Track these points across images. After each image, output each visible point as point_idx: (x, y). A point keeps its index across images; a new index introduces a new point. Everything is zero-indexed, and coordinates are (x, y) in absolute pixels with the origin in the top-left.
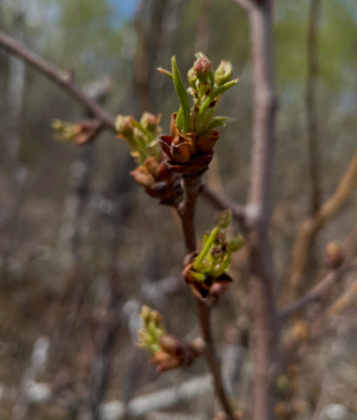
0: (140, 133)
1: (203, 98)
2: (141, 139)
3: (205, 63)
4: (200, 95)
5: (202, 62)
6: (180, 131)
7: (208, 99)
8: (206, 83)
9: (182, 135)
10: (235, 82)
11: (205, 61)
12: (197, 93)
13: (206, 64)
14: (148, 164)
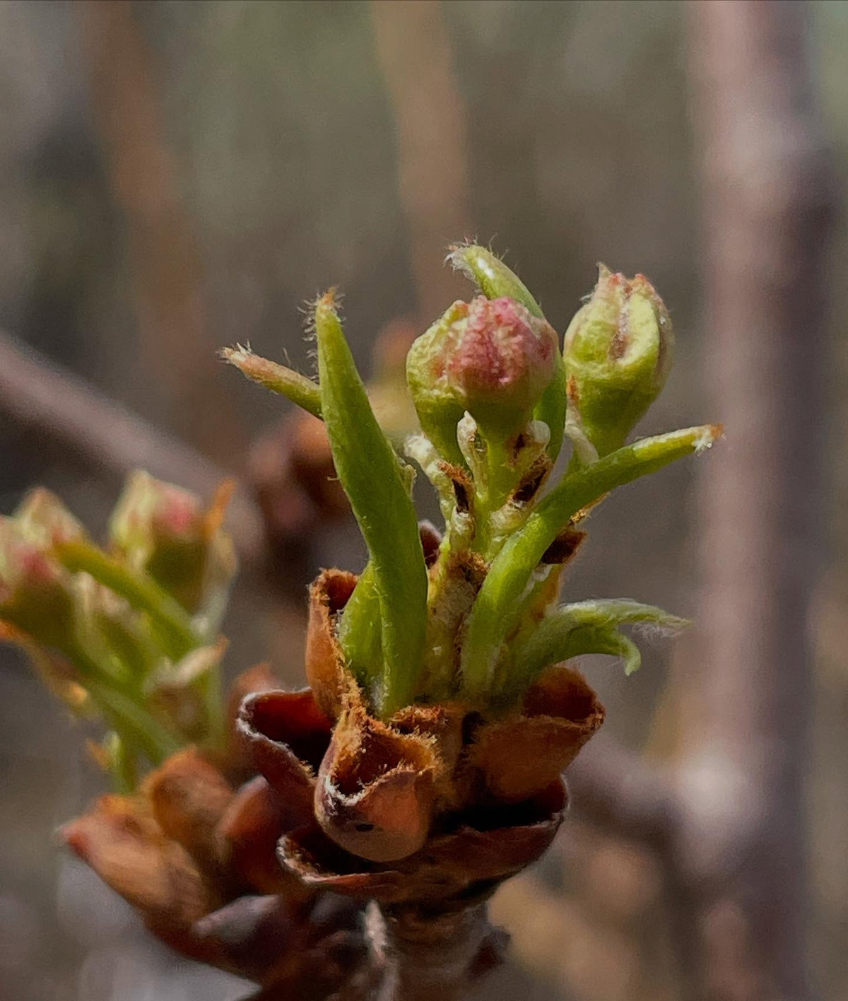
0: (112, 604)
1: (502, 517)
2: (116, 633)
3: (519, 338)
4: (481, 496)
5: (499, 333)
6: (367, 694)
7: (536, 523)
8: (521, 443)
9: (379, 726)
10: (693, 438)
11: (517, 329)
12: (465, 482)
13: (522, 345)
14: (165, 795)
